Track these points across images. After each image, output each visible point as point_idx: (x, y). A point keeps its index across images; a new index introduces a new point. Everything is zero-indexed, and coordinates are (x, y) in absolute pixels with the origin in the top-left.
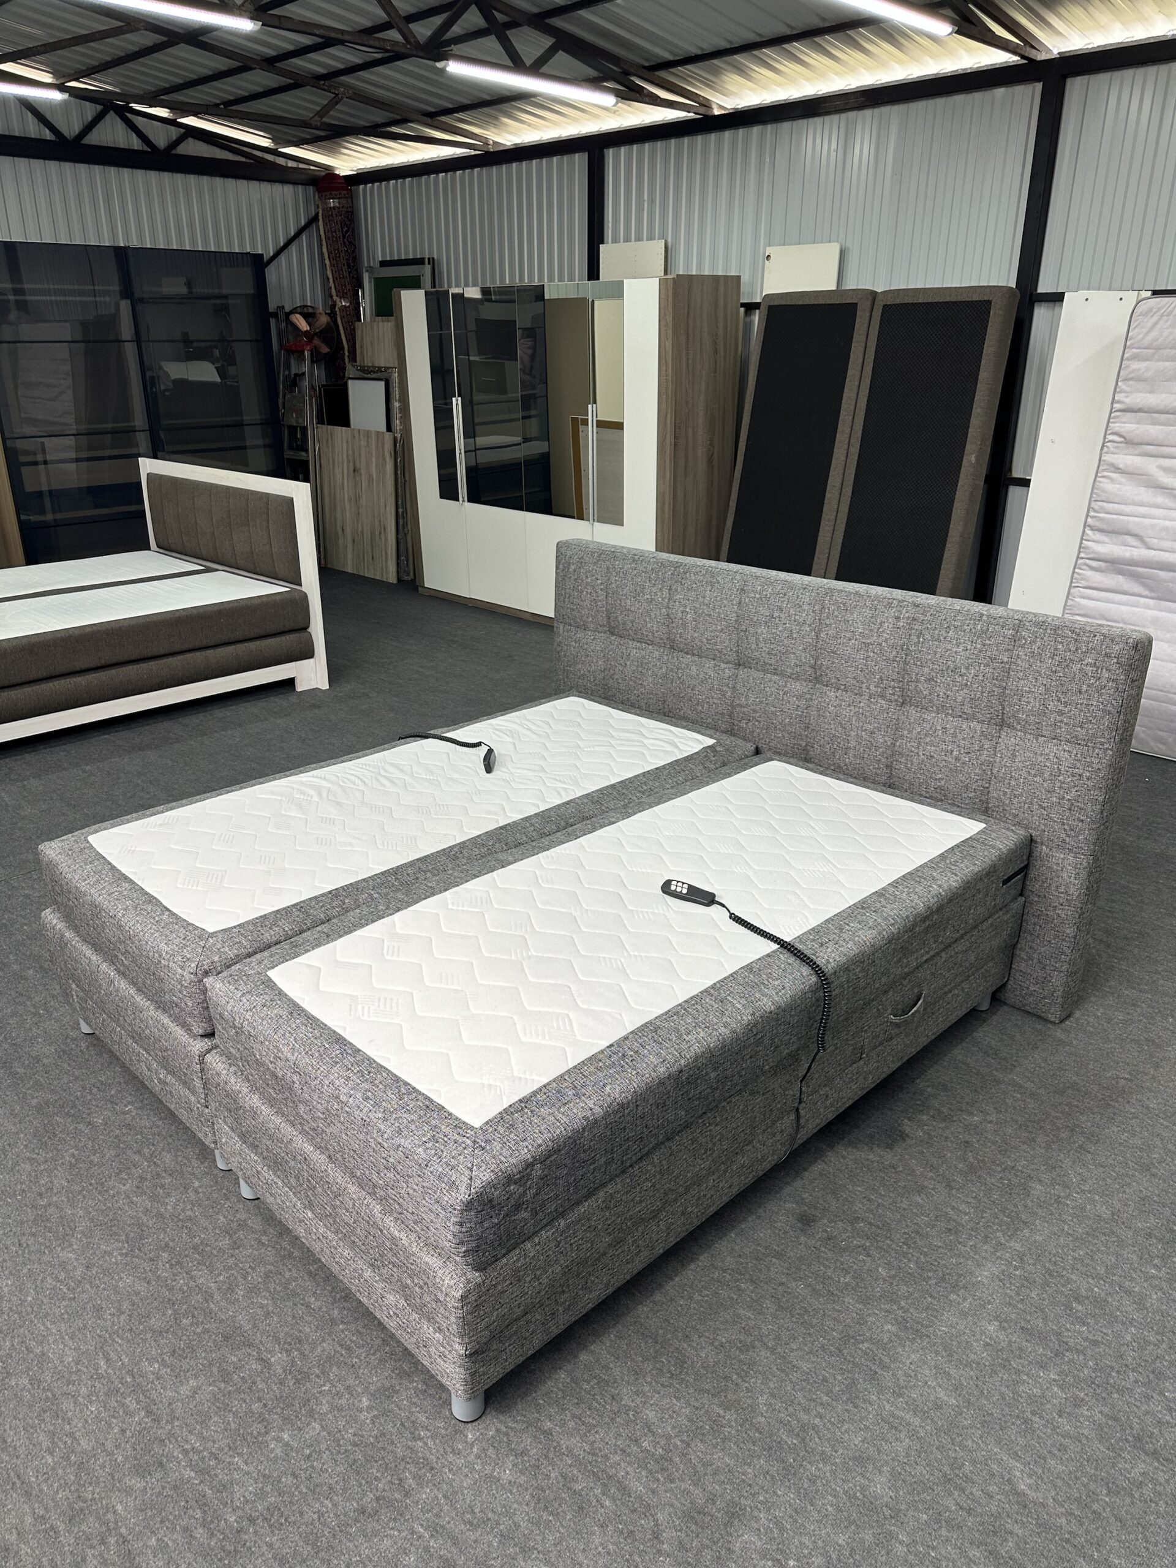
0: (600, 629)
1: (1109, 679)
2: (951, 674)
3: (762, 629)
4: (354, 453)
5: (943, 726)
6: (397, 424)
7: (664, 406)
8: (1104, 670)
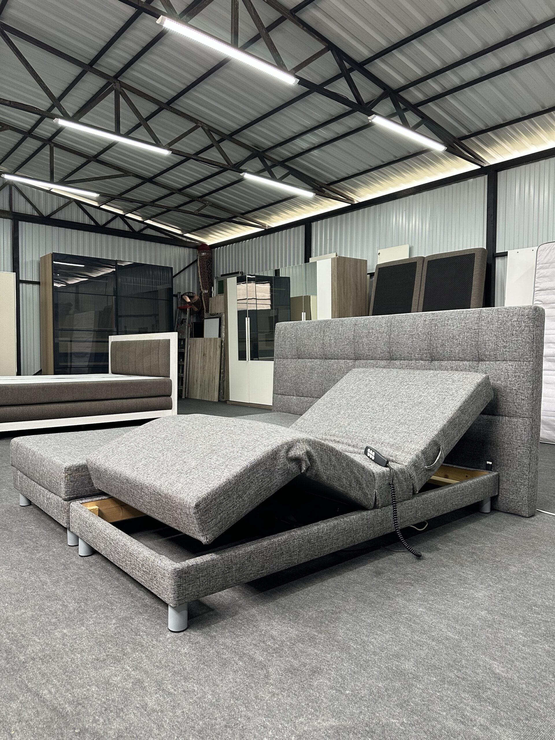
0: (294, 357)
1: (525, 326)
2: (452, 340)
3: (365, 339)
4: (204, 348)
5: (451, 366)
6: (223, 335)
7: (334, 309)
8: (522, 322)
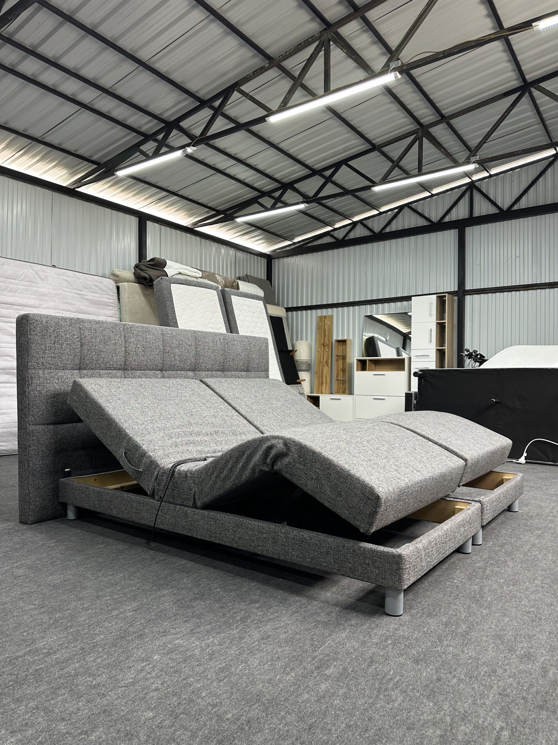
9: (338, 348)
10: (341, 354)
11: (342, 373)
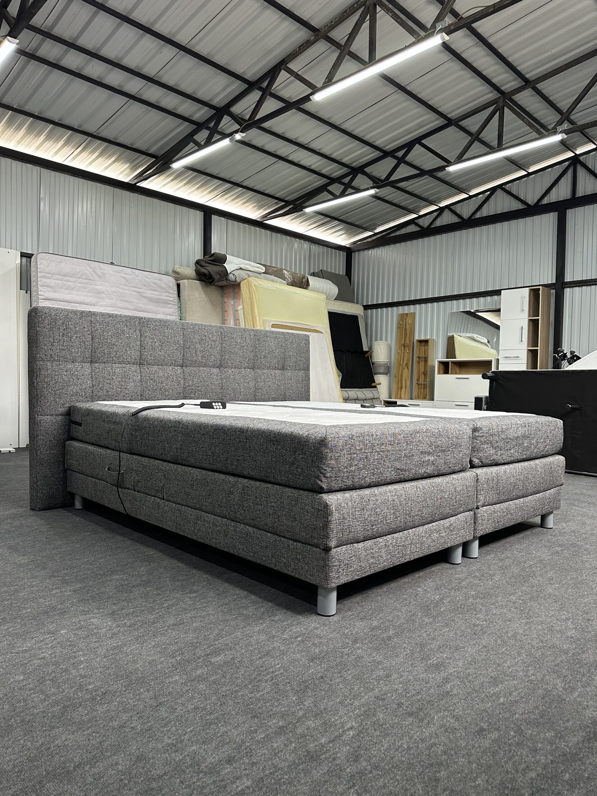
9: (420, 349)
10: (423, 356)
11: (423, 376)
